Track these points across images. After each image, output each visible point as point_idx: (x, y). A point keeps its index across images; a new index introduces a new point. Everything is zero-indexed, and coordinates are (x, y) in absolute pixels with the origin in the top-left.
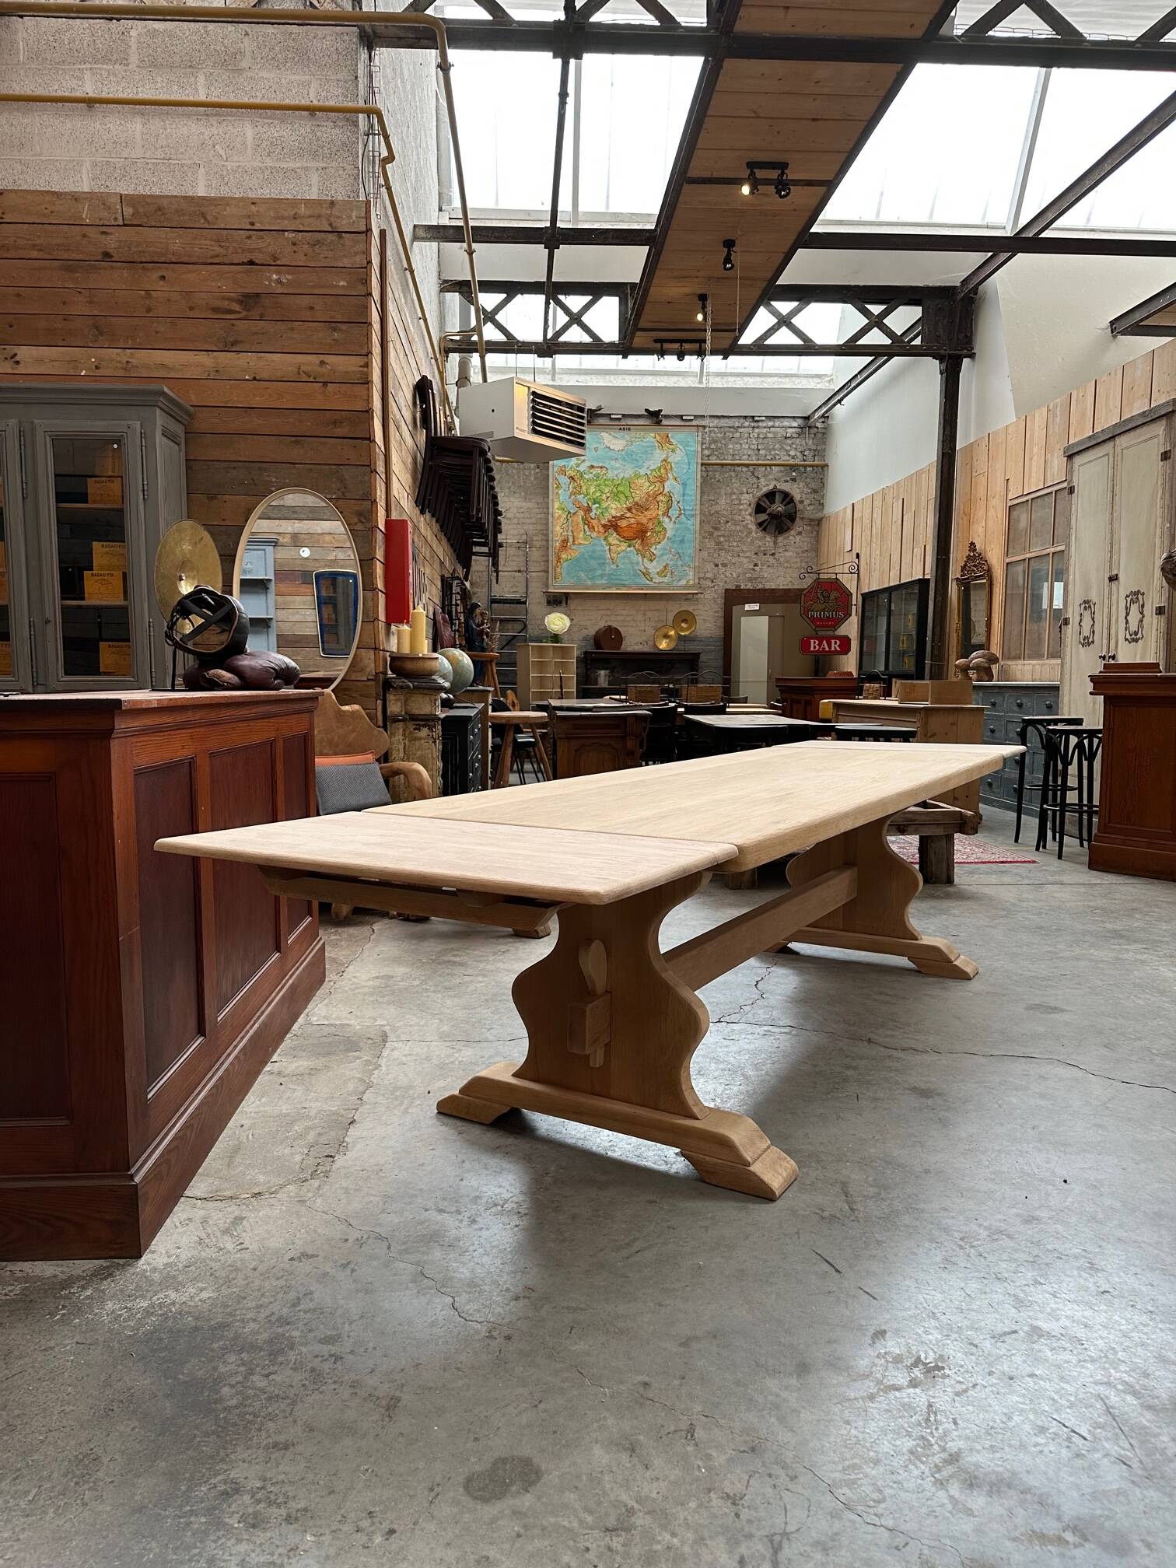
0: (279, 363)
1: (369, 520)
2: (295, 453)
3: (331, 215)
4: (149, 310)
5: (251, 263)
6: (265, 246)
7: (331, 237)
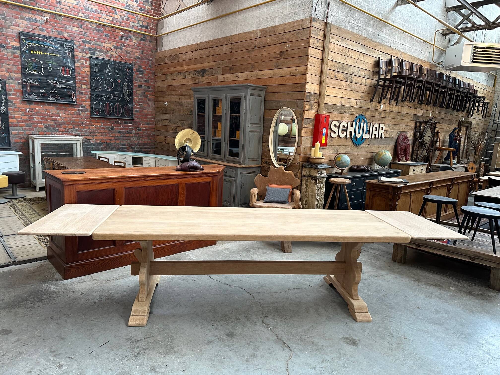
0: (287, 71)
1: (302, 116)
2: (288, 97)
3: (301, 24)
4: (262, 60)
5: (283, 42)
6: (287, 36)
7: (302, 31)
